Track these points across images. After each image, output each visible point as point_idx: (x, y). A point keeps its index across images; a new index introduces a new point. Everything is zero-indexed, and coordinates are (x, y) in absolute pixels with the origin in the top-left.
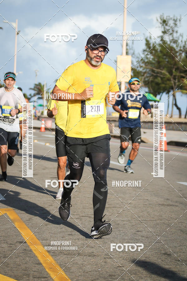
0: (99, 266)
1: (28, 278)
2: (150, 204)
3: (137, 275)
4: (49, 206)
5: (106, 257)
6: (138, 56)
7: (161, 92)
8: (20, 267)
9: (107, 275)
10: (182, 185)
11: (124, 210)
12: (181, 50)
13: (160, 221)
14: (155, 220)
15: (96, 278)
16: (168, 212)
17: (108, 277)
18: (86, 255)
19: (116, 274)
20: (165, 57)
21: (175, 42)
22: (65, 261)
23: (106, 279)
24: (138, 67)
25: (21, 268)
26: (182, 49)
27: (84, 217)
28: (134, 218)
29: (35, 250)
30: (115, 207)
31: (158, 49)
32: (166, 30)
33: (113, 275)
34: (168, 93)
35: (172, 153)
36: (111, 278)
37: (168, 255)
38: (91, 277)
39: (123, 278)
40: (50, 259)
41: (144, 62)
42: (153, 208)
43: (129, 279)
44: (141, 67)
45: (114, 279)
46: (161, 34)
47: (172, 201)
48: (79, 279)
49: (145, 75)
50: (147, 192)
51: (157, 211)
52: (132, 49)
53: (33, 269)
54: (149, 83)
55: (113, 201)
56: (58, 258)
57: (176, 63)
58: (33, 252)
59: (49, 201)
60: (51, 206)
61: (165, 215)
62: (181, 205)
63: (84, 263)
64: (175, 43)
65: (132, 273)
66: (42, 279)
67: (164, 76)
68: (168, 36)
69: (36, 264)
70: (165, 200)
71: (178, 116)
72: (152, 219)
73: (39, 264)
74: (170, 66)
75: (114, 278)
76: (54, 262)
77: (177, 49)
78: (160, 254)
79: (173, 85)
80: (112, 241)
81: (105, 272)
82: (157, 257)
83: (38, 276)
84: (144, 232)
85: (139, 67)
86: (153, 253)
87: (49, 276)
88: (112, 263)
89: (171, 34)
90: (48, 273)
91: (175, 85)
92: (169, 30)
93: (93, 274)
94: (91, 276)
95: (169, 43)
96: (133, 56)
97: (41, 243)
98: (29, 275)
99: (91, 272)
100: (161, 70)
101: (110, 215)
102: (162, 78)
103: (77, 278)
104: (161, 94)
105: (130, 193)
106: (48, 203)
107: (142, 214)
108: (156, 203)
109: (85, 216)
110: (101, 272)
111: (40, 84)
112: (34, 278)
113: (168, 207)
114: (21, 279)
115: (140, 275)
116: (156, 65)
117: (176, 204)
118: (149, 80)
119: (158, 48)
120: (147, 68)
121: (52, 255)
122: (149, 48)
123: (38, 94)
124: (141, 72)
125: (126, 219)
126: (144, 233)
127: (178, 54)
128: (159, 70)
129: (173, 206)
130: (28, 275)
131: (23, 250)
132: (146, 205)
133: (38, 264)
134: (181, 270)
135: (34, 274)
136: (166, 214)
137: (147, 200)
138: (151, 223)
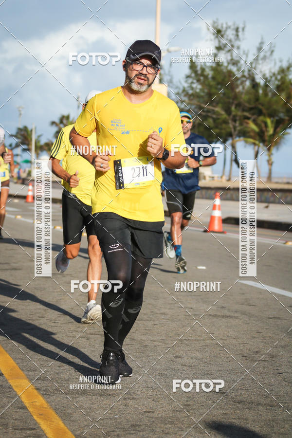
0: (115, 412)
3: (175, 424)
4: (39, 317)
5: (127, 396)
6: (179, 84)
9: (129, 424)
10: (245, 285)
11: (155, 325)
12: (244, 76)
13: (211, 341)
14: (204, 340)
15: (112, 430)
16: (223, 327)
17: (129, 428)
18: (96, 395)
19: (141, 424)
20: (219, 87)
21: (235, 63)
22: (63, 403)
23: (127, 431)
26: (246, 74)
27: (93, 334)
28: (171, 337)
29: (17, 386)
30: (141, 320)
31: (208, 74)
32: (221, 44)
33: (137, 425)
34: (224, 142)
35: (229, 235)
36: (134, 430)
38: (103, 428)
39: (153, 429)
40: (40, 400)
41: (187, 94)
43: (163, 431)
45: (139, 431)
46: (215, 51)
47: (229, 310)
50: (191, 295)
51: (206, 325)
52: (169, 75)
53: (13, 416)
56: (52, 398)
57: (236, 97)
58: (13, 389)
59: (39, 311)
60: (43, 317)
61: (219, 332)
62: (243, 316)
63: (92, 406)
64: (235, 66)
65: (167, 422)
66: (27, 431)
67: (218, 117)
68: (225, 54)
69: (18, 408)
70: (219, 309)
72: (199, 338)
73: (23, 408)
74: (227, 100)
75: (139, 429)
76: (46, 404)
77: (238, 75)
79: (233, 130)
81: (125, 421)
83: (21, 427)
84: (185, 358)
87: (38, 427)
88: (136, 406)
89: (229, 51)
90: (37, 423)
91: (235, 130)
92: (226, 44)
93: (107, 423)
94: (103, 426)
95: (225, 64)
96: (171, 85)
97: (26, 375)
98: (7, 426)
99: (103, 420)
100: (214, 106)
102: (215, 120)
105: (164, 298)
106: (38, 313)
107: (182, 330)
109: (95, 334)
110: (118, 421)
111: (26, 128)
112: (15, 429)
113: (224, 319)
115: (179, 425)
116: (206, 98)
117: (236, 315)
119: (210, 73)
120: (191, 104)
121: (43, 394)
122: (196, 72)
123: (23, 143)
125: (158, 338)
126: (185, 360)
127: (239, 82)
128: (211, 108)
129: (231, 317)
133: (21, 408)
135: (14, 423)
136: (220, 330)
137: (191, 308)
138: (196, 344)
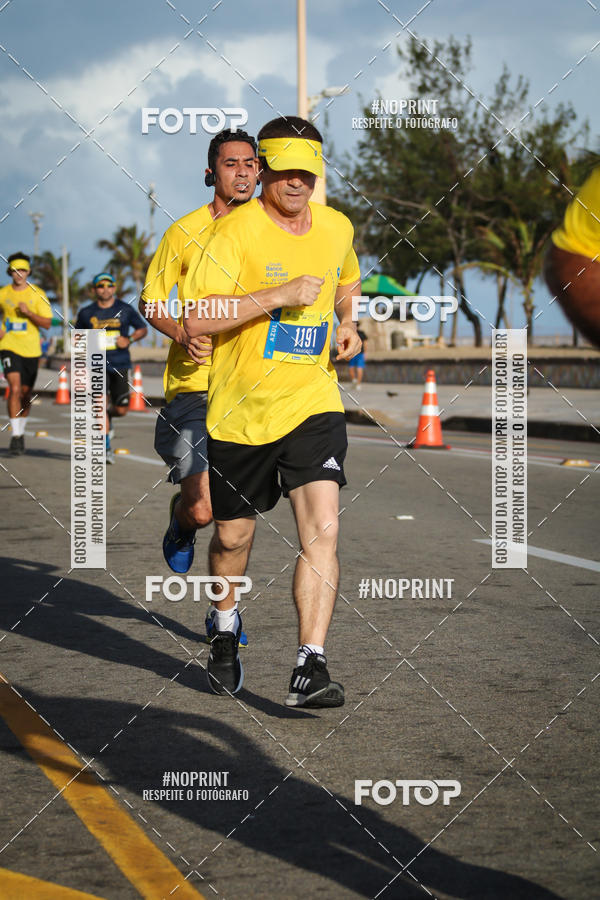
1: (32, 859)
2: (396, 610)
6: (347, 160)
7: (418, 271)
8: (8, 826)
10: (490, 546)
12: (472, 141)
16: (450, 630)
19: (300, 828)
21: (456, 115)
24: (346, 196)
25: (11, 829)
26: (477, 136)
28: (350, 656)
31: (402, 140)
32: (427, 81)
33: (292, 831)
35: (456, 452)
37: (455, 759)
41: (364, 181)
42: (406, 620)
44: (356, 195)
46: (414, 93)
47: (460, 598)
48: (191, 848)
49: (371, 219)
53: (48, 830)
54: (381, 242)
55: (285, 607)
61: (443, 641)
62: (489, 607)
66: (75, 857)
67: (427, 222)
71: (472, 341)
73: (67, 813)
76: (112, 802)
77: (462, 139)
78: (431, 758)
80: (286, 728)
82: (422, 768)
83: (64, 850)
85: (350, 194)
86: (409, 756)
87: (98, 848)
89: (443, 92)
90: (95, 839)
91: (459, 247)
92: (436, 80)
98: (36, 849)
100: (415, 202)
101: (279, 651)
103: (185, 846)
104: (419, 275)
108: (414, 606)
111: (49, 255)
114: (12, 860)
116: (402, 187)
117: (474, 606)
118: (381, 234)
119: (405, 138)
124: (357, 209)
127: (465, 154)
128: (411, 204)
129: (466, 610)
130: (34, 849)
131: (16, 773)
132: (385, 612)
133: (62, 813)
134: (493, 801)
135: (51, 842)
